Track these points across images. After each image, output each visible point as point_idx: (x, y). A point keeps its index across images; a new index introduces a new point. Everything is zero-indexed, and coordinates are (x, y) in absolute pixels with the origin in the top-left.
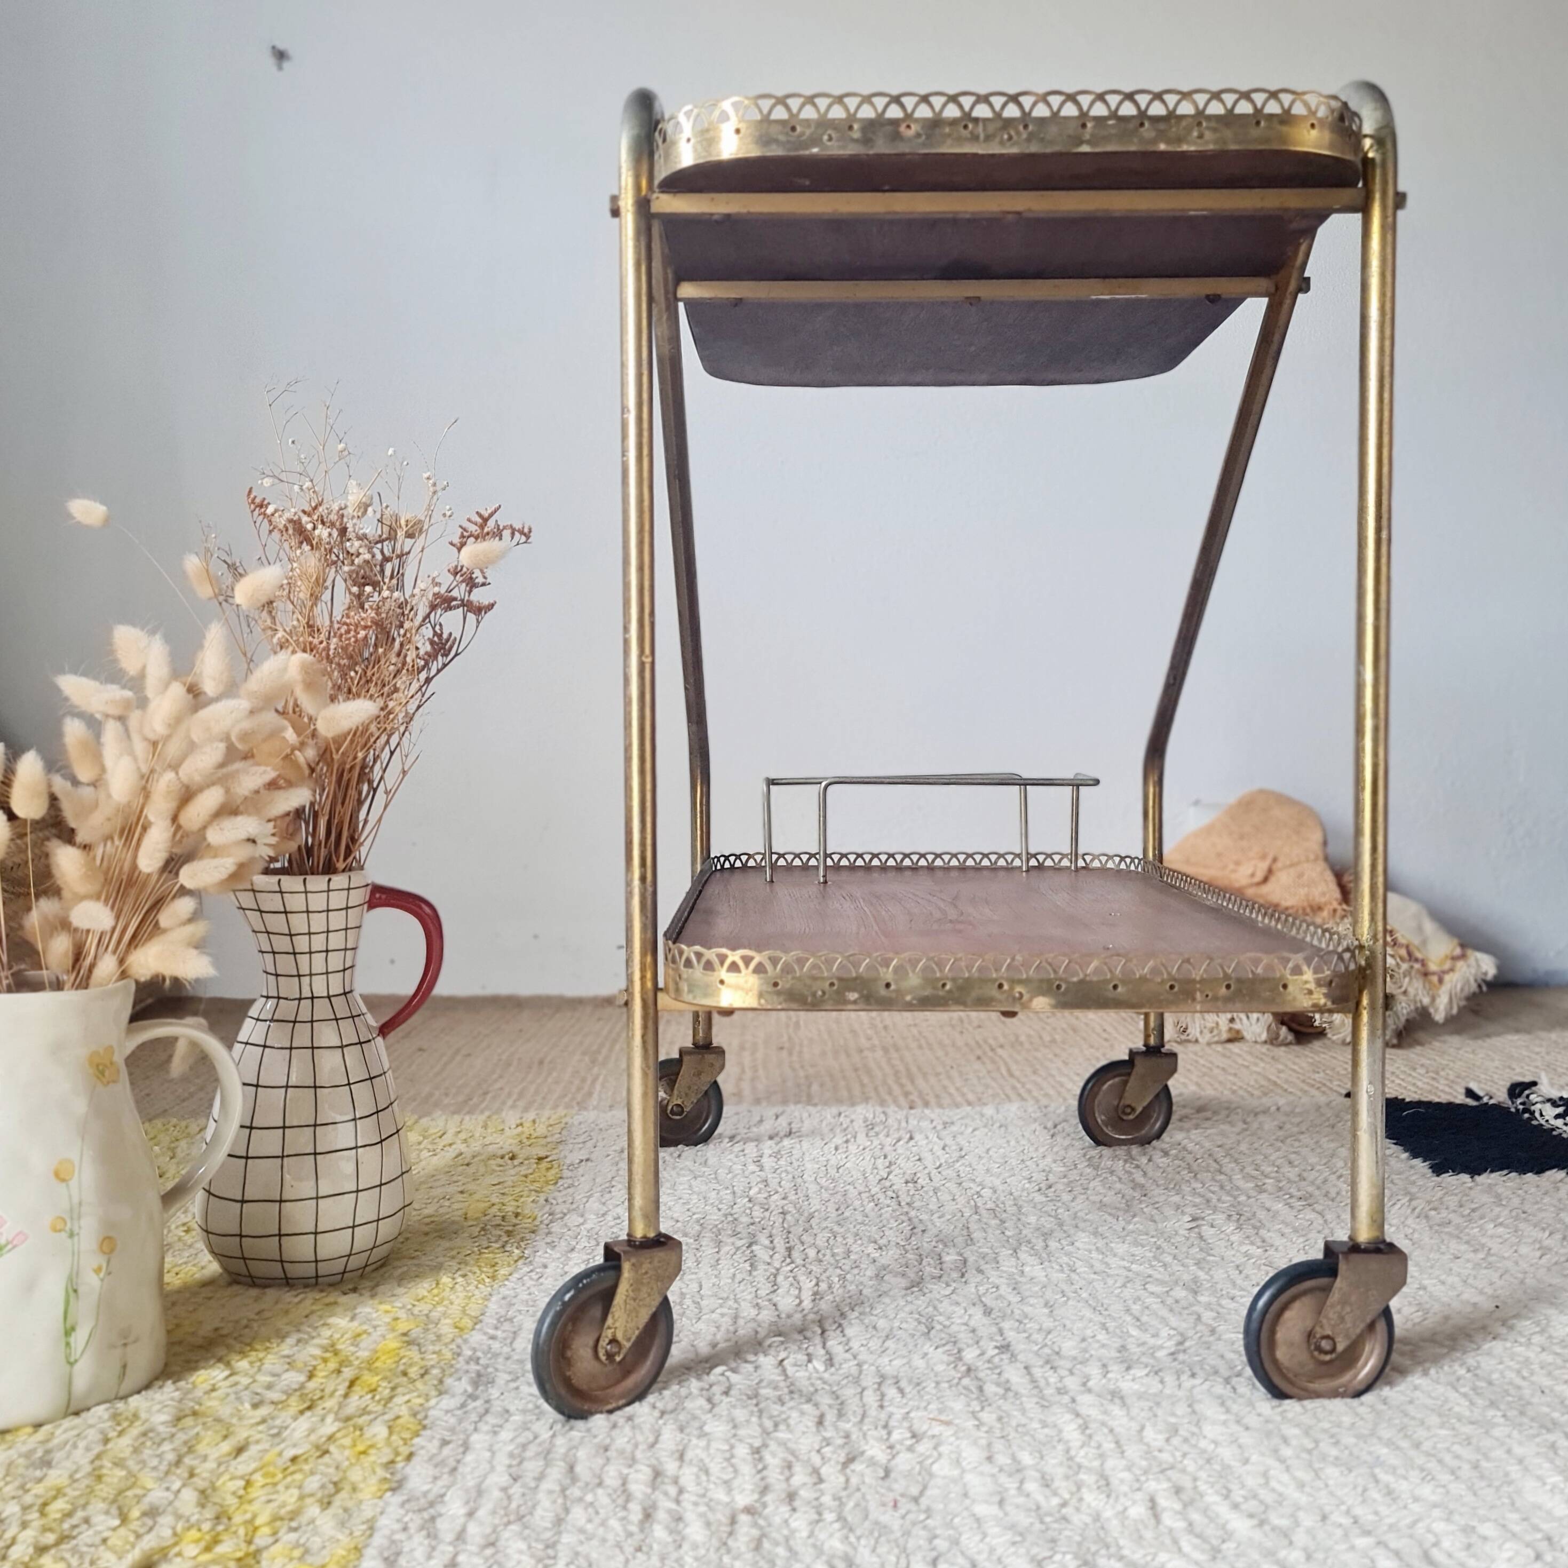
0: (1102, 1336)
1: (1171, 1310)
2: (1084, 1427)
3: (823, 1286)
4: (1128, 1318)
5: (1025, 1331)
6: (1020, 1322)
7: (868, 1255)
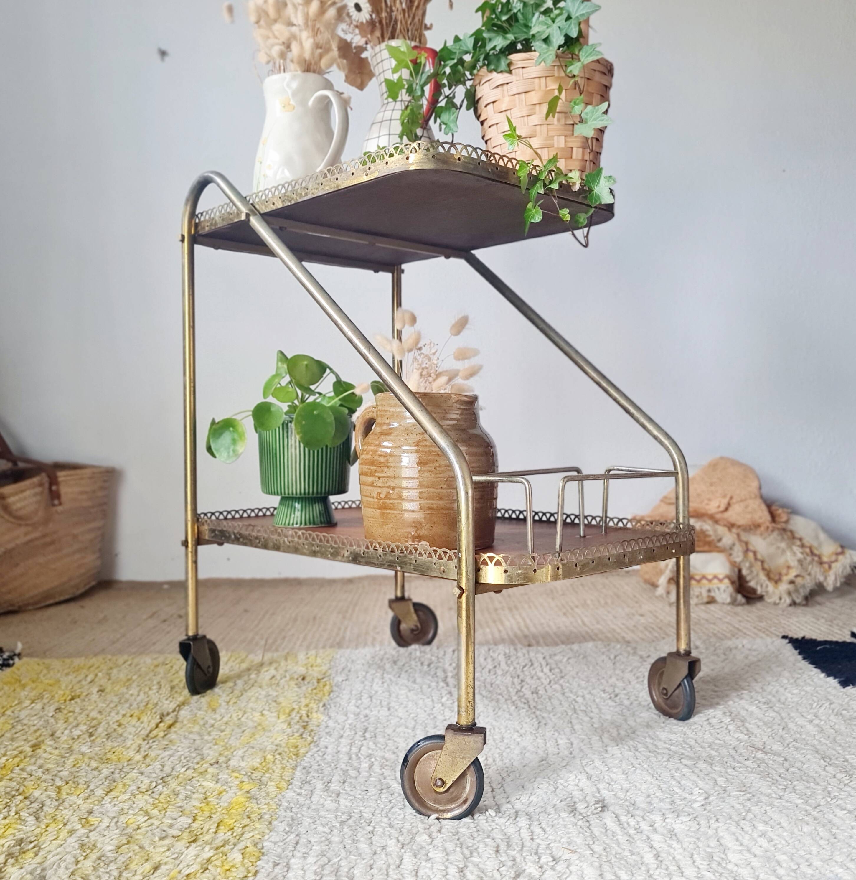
0: (659, 794)
1: (698, 777)
2: (656, 856)
4: (673, 782)
5: (612, 790)
6: (609, 784)
7: (515, 740)
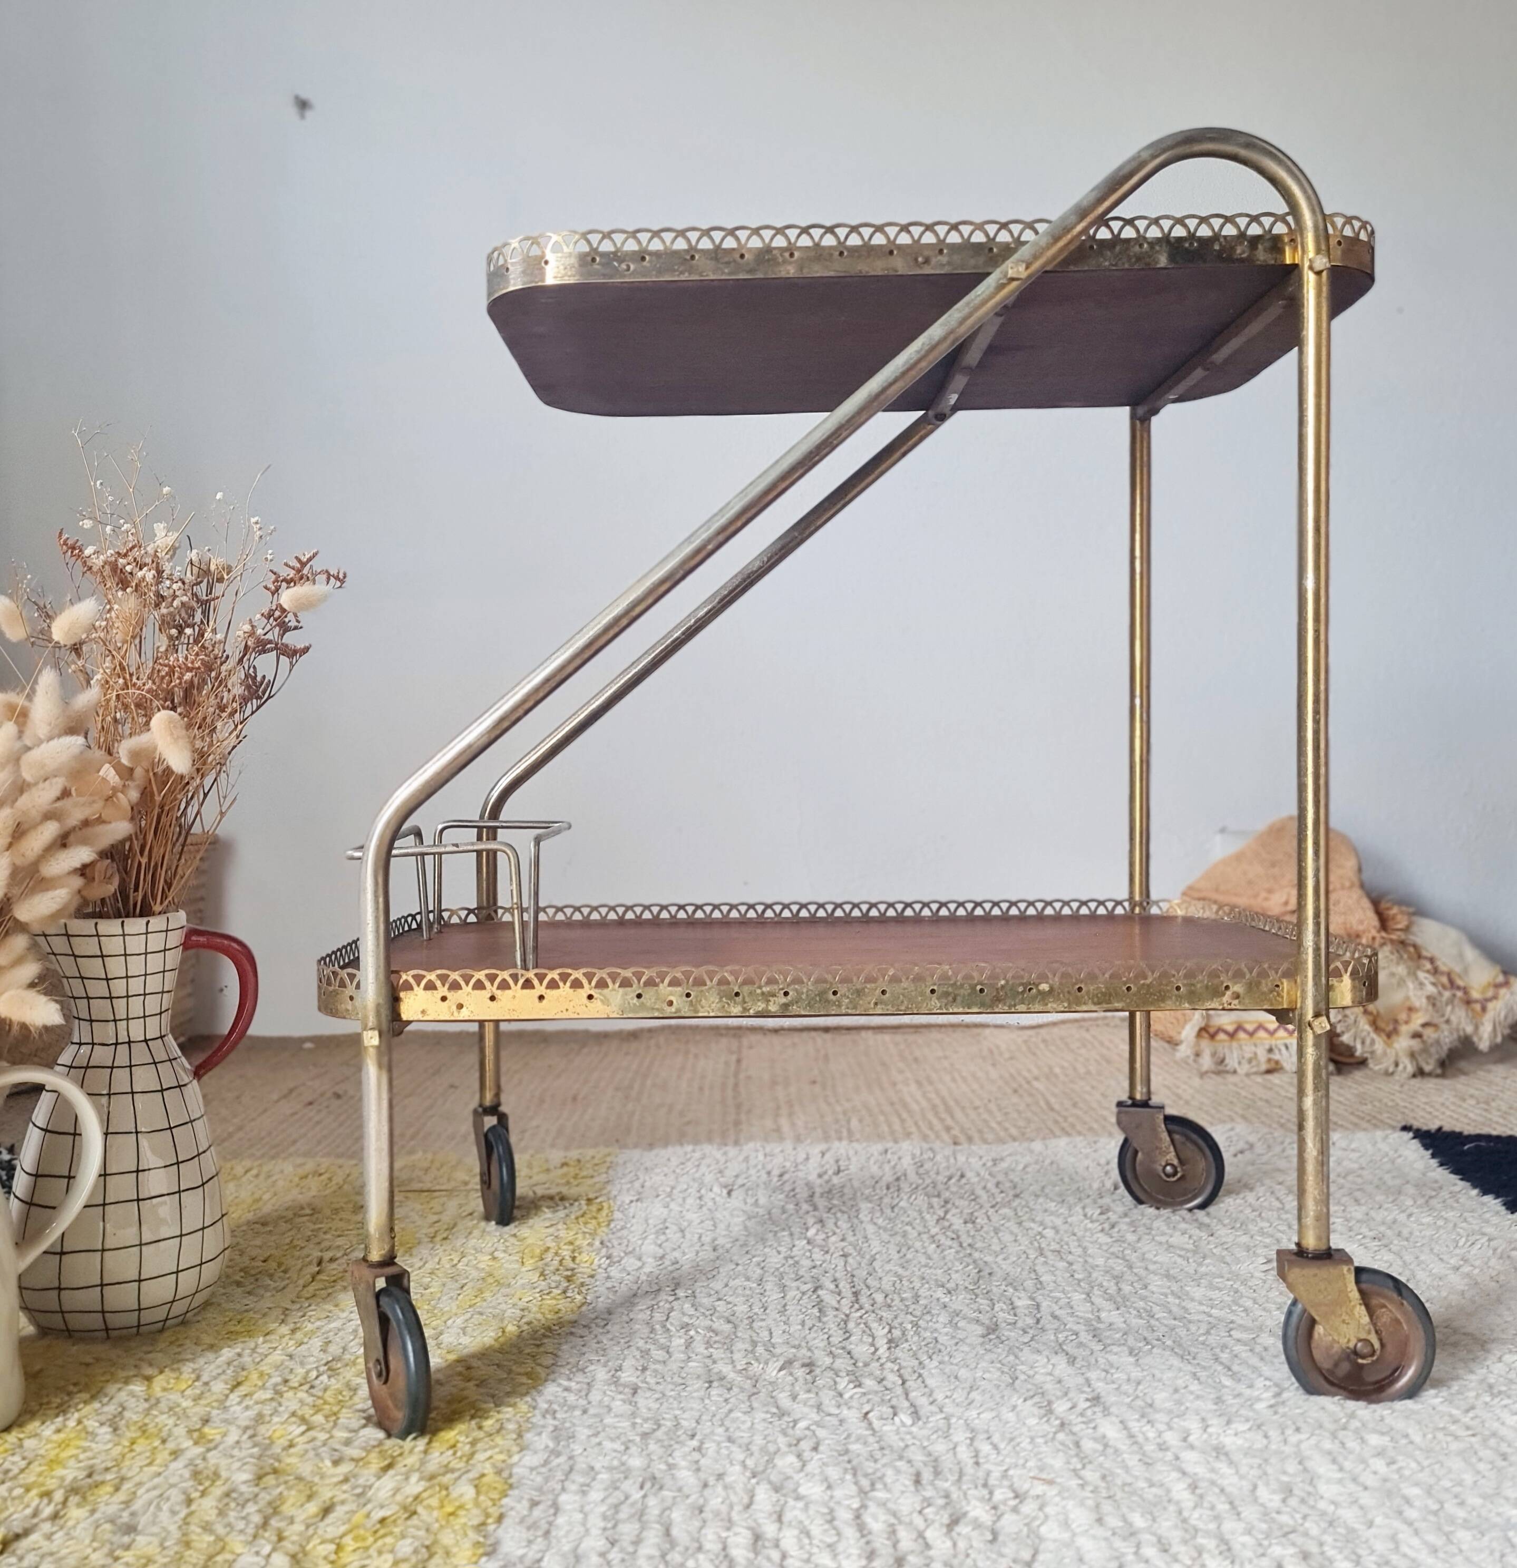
1: (1262, 1359)
2: (1193, 1487)
3: (897, 1333)
4: (1220, 1368)
5: (1113, 1382)
6: (1107, 1372)
7: (938, 1299)
